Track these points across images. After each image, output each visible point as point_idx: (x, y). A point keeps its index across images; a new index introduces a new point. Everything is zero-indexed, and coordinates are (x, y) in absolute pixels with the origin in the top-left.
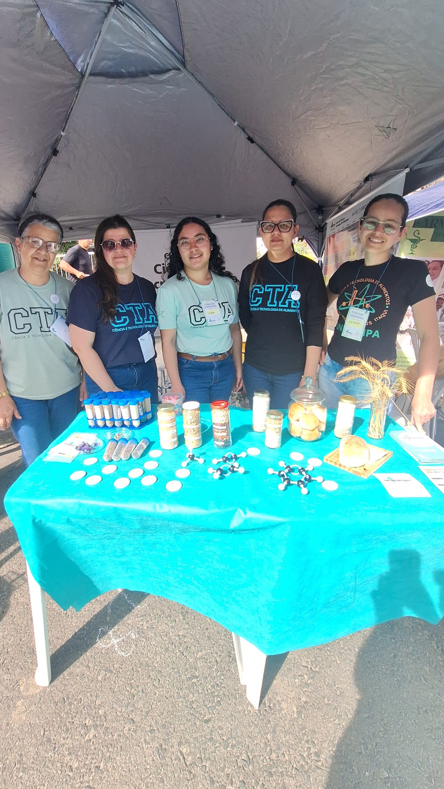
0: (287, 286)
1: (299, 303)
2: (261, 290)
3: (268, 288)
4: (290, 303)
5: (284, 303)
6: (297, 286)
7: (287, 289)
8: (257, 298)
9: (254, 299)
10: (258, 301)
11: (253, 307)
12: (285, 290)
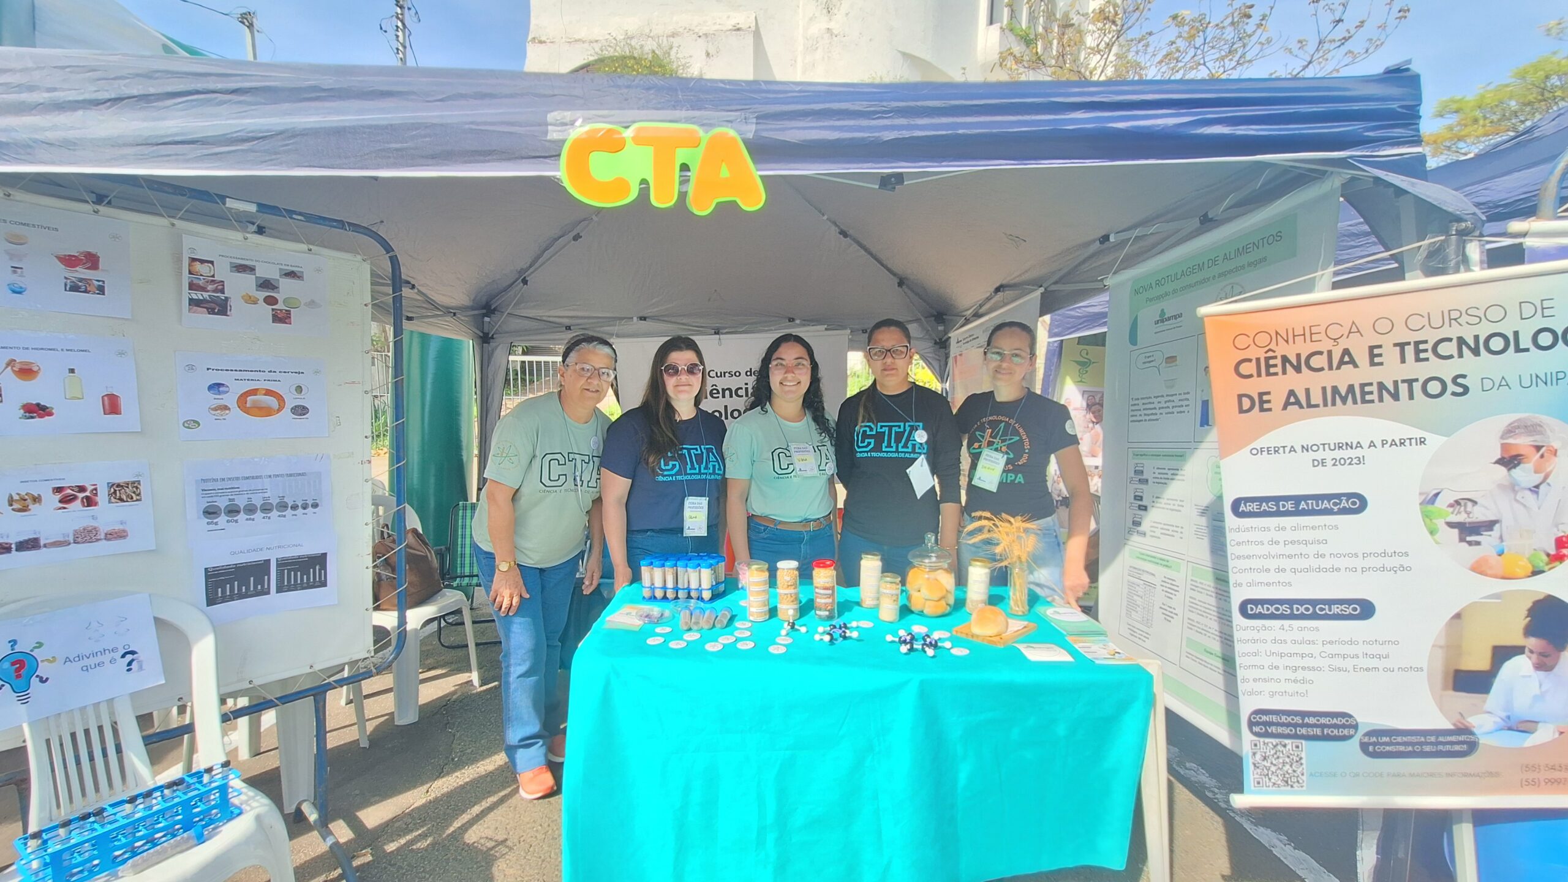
0: (907, 424)
1: (925, 447)
2: (871, 429)
3: (882, 427)
4: (914, 445)
5: (905, 446)
6: (921, 424)
7: (908, 429)
8: (867, 441)
9: (863, 442)
10: (869, 444)
11: (860, 452)
12: (905, 430)
